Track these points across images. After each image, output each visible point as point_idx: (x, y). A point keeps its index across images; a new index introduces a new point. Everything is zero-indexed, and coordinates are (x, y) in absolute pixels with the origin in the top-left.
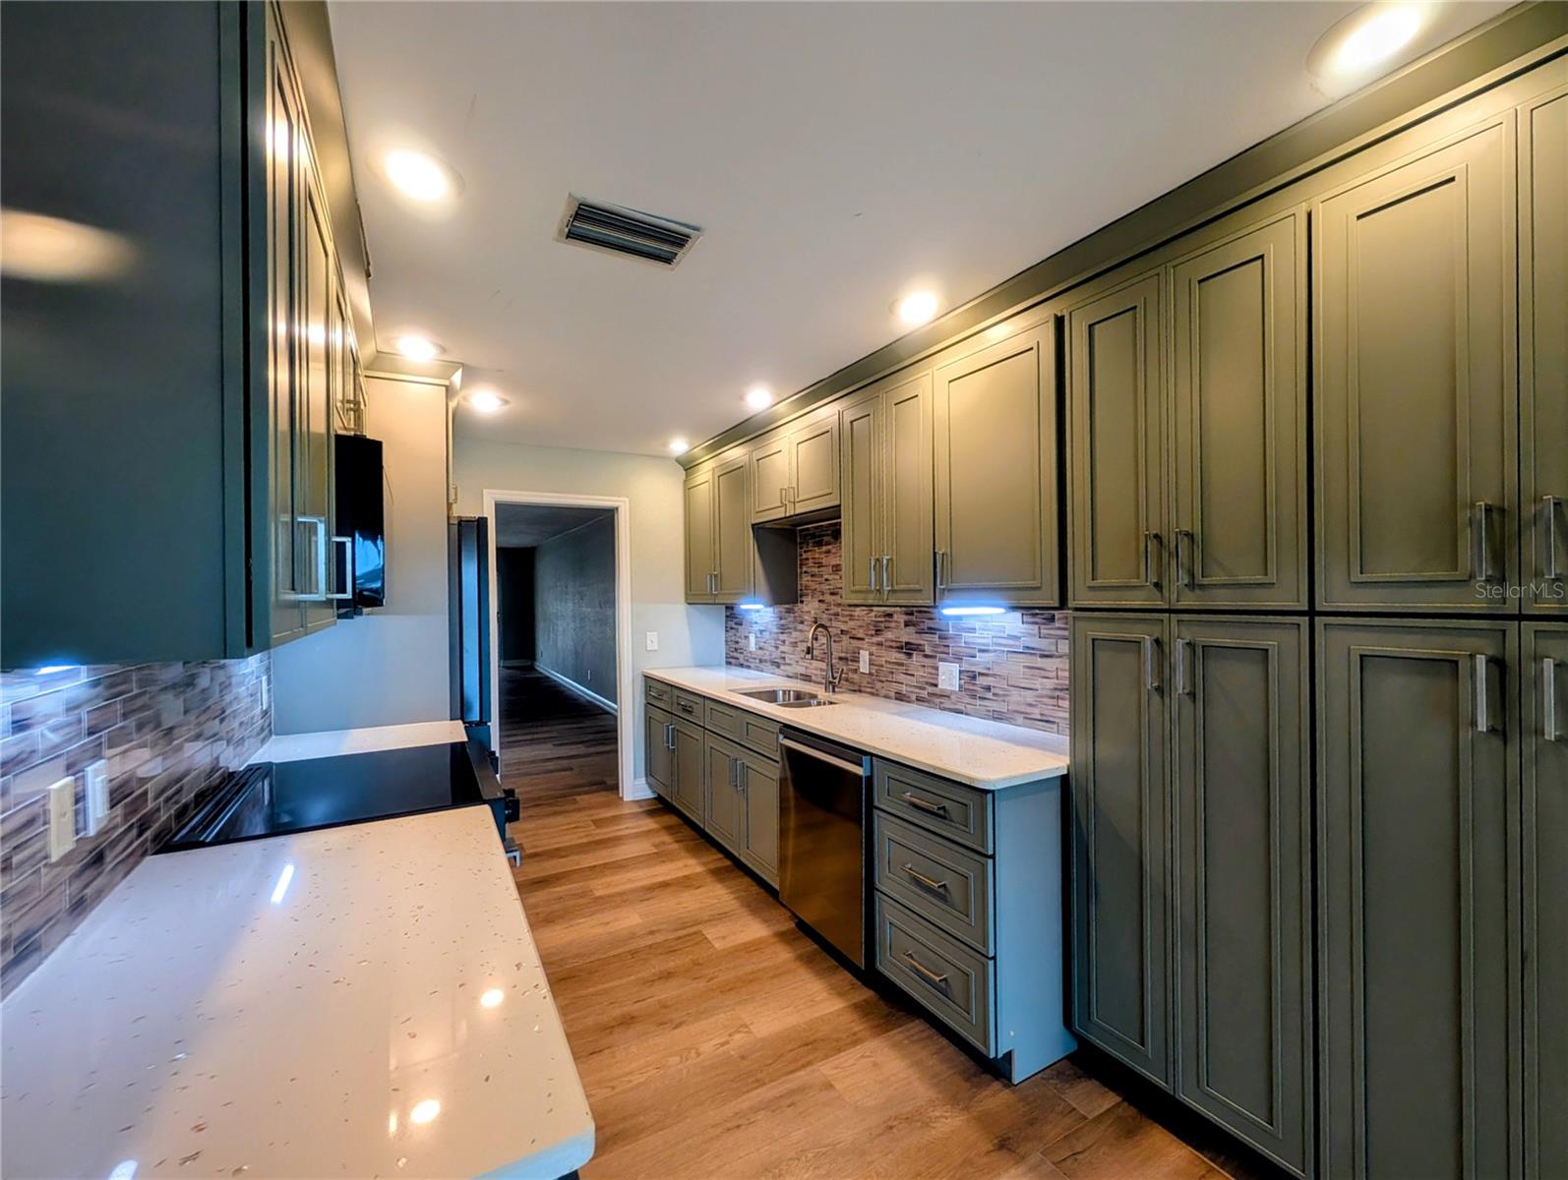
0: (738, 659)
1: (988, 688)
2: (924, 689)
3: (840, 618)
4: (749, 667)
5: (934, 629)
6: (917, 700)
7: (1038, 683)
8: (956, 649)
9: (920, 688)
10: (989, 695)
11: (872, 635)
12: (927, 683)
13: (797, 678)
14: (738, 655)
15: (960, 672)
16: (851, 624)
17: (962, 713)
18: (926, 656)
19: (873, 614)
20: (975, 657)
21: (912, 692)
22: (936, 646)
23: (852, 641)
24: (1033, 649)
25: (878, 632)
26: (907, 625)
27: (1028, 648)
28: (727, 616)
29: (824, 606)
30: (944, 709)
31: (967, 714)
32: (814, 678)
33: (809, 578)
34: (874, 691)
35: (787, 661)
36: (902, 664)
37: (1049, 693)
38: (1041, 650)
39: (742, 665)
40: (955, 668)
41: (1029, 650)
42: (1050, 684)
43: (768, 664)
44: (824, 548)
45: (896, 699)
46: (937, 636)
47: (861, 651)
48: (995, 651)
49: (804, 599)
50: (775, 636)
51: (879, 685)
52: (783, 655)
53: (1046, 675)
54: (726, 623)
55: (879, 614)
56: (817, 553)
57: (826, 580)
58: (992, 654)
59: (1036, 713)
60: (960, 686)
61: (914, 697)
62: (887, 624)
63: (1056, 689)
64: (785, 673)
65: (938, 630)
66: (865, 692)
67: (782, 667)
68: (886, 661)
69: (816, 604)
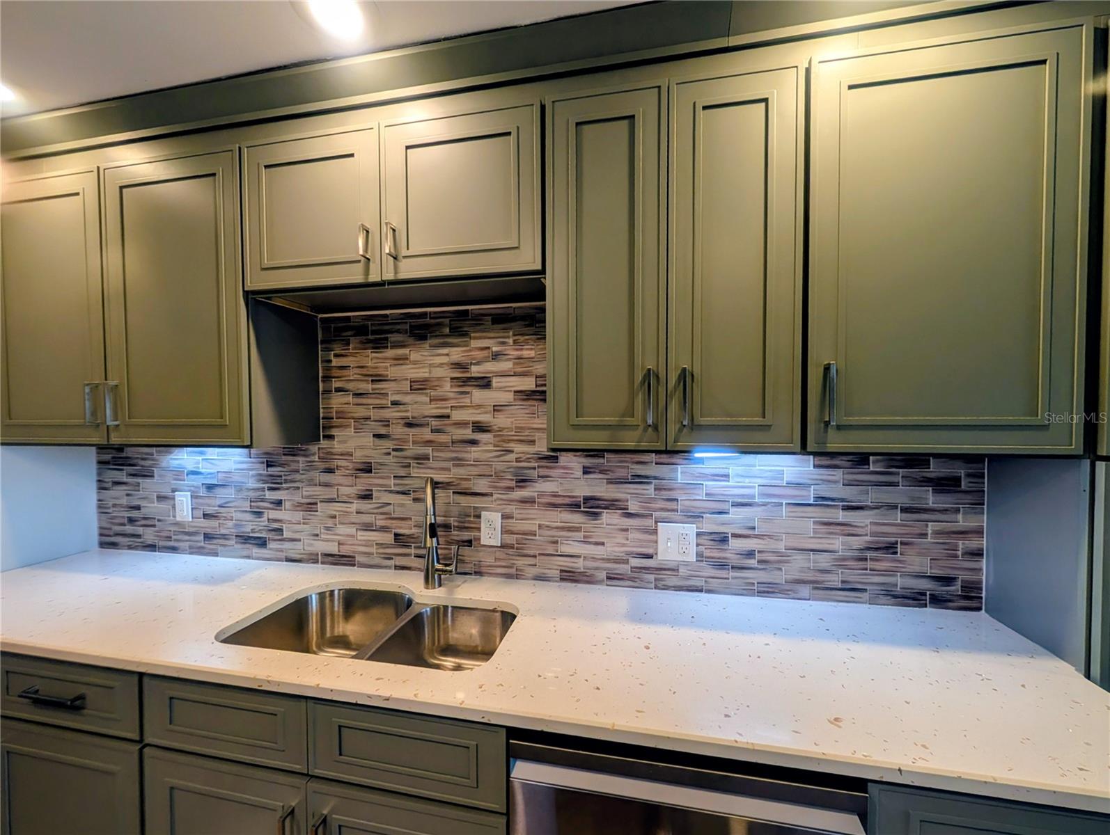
0: (139, 536)
1: (750, 554)
2: (627, 562)
3: (431, 463)
4: (174, 549)
5: (647, 477)
6: (609, 578)
7: (838, 543)
8: (687, 503)
9: (617, 561)
10: (752, 562)
11: (510, 489)
12: (629, 554)
13: (316, 562)
14: (140, 530)
15: (698, 534)
16: (461, 472)
17: (701, 591)
18: (630, 515)
19: (512, 457)
20: (728, 513)
21: (597, 569)
22: (651, 500)
23: (458, 497)
24: (833, 500)
25: (522, 482)
26: (586, 471)
27: (824, 498)
28: (100, 462)
29: (389, 445)
30: (666, 588)
31: (709, 591)
32: (358, 558)
33: (350, 399)
34: (513, 571)
35: (286, 534)
36: (578, 529)
37: (857, 554)
38: (843, 500)
39: (152, 547)
40: (691, 529)
41: (823, 501)
42: (857, 542)
43: (233, 542)
44: (390, 353)
45: (562, 579)
46: (653, 486)
47: (483, 513)
48: (764, 505)
49: (334, 432)
50: (252, 494)
51: (521, 562)
52: (276, 525)
53: (851, 532)
54: (99, 474)
55: (524, 457)
56: (371, 359)
57: (395, 403)
58: (759, 509)
59: (835, 579)
60: (700, 555)
61: (603, 575)
62: (543, 472)
63: (868, 549)
64: (283, 555)
65: (656, 478)
66: (490, 574)
67: (272, 545)
68: (540, 526)
69: (368, 440)
